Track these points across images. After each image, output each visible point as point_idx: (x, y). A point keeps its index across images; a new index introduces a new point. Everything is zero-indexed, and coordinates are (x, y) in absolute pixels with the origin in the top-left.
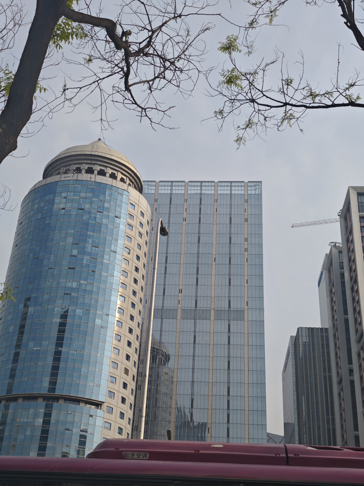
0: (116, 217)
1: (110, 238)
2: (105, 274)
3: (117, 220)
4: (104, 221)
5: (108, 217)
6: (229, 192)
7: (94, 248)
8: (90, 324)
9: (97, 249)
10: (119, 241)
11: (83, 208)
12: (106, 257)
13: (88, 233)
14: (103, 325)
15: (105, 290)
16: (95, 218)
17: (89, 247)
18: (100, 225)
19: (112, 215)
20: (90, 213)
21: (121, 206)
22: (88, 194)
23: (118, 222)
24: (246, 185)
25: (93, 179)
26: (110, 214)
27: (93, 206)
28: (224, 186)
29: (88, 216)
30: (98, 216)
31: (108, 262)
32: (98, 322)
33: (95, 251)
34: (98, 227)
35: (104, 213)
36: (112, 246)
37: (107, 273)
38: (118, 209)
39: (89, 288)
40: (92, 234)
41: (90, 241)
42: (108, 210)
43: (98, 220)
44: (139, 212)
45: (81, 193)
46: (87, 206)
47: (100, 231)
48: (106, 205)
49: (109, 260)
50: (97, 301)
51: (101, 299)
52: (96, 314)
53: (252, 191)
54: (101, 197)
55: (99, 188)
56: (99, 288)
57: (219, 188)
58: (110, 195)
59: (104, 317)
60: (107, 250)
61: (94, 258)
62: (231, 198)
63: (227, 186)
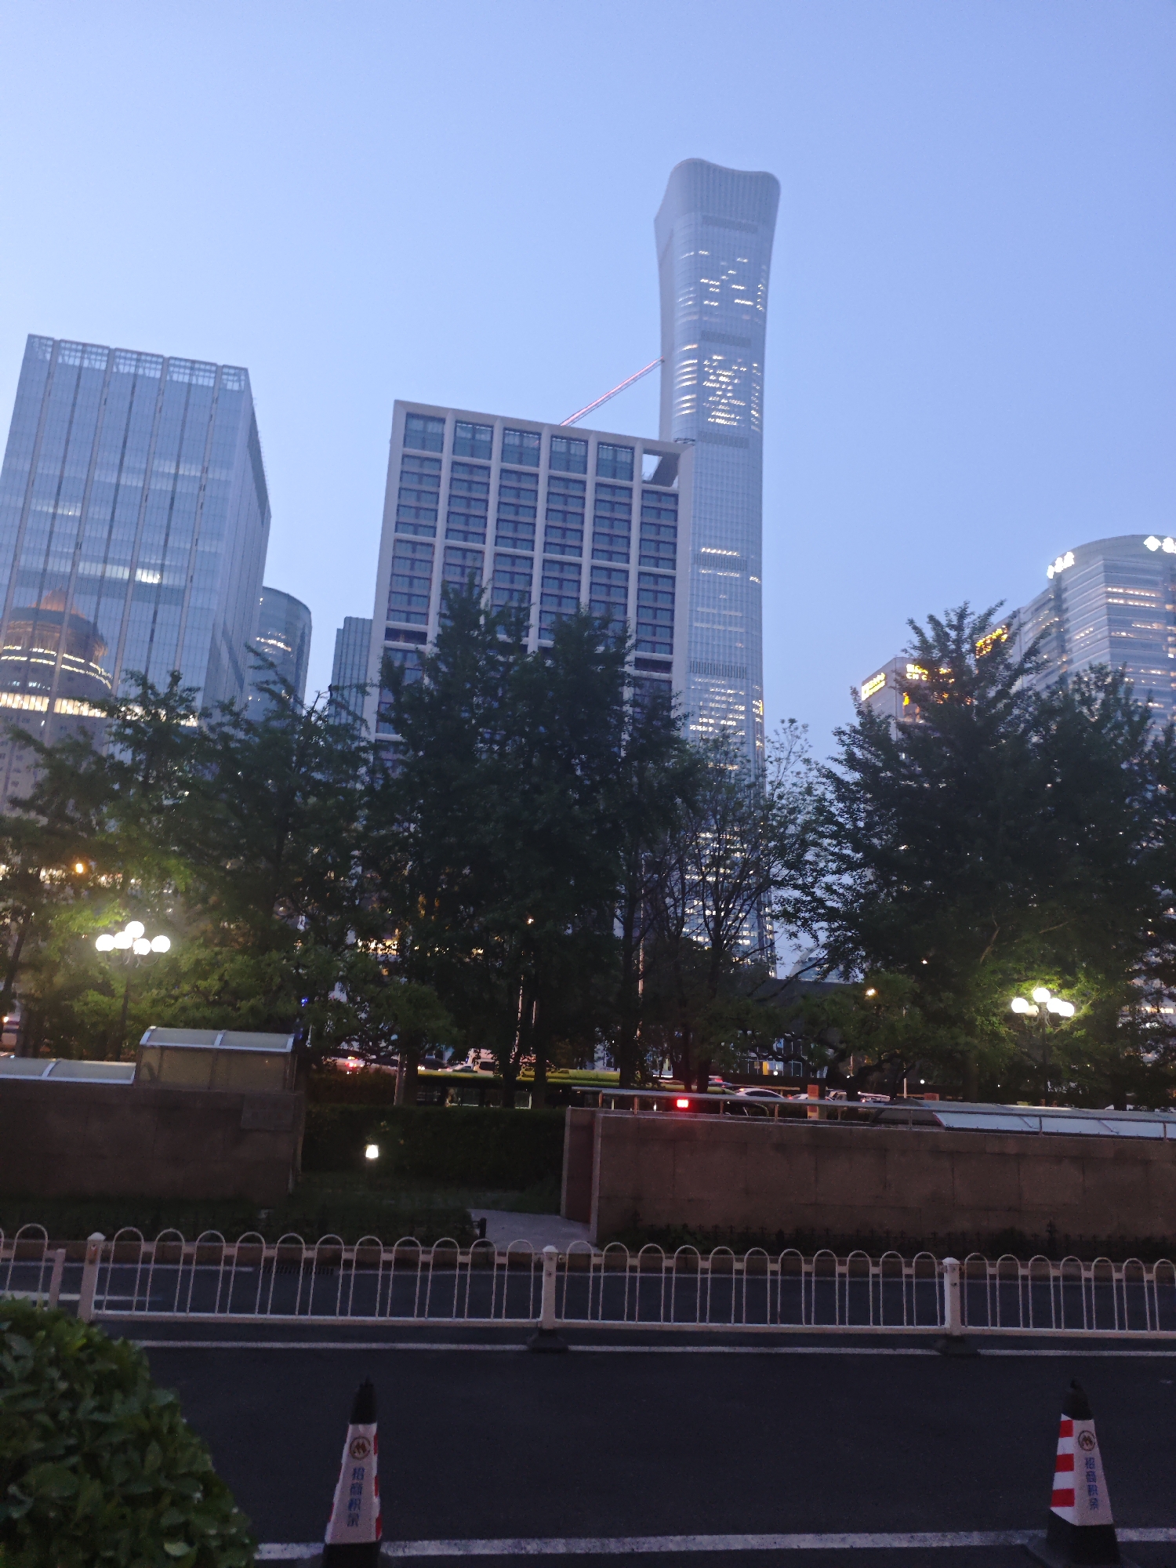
6: (187, 380)
28: (179, 367)
53: (228, 384)
62: (189, 392)
63: (185, 367)
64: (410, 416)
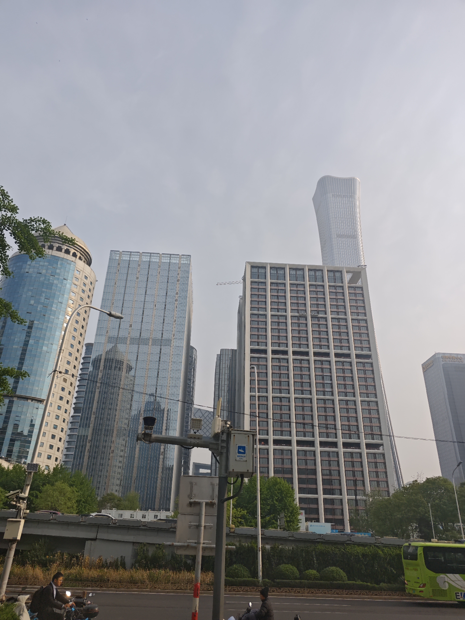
0: (64, 279)
1: (59, 294)
2: (52, 317)
3: (65, 282)
4: (55, 282)
5: (58, 279)
6: (168, 261)
7: (46, 300)
8: (39, 350)
9: (48, 300)
10: (65, 296)
11: (41, 272)
12: (54, 306)
13: (43, 290)
14: (48, 351)
15: (51, 328)
16: (49, 279)
17: (43, 299)
18: (52, 284)
19: (61, 278)
20: (45, 276)
21: (68, 272)
22: (45, 263)
23: (65, 283)
24: (181, 257)
25: (50, 253)
26: (60, 277)
27: (48, 271)
28: (166, 257)
29: (44, 278)
30: (51, 278)
31: (56, 309)
32: (45, 348)
33: (47, 302)
34: (50, 286)
35: (56, 276)
36: (60, 299)
37: (54, 316)
38: (66, 274)
39: (40, 326)
40: (46, 290)
41: (44, 295)
42: (59, 274)
43: (51, 281)
44: (84, 276)
45: (41, 262)
46: (44, 272)
47: (51, 289)
48: (58, 271)
49: (56, 308)
50: (45, 335)
51: (48, 334)
52: (43, 343)
53: (184, 261)
54: (55, 266)
55: (53, 259)
56: (47, 327)
57: (162, 258)
58: (62, 264)
59: (50, 345)
60: (55, 301)
61: (45, 307)
62: (169, 265)
63: (167, 257)
64: (252, 267)
